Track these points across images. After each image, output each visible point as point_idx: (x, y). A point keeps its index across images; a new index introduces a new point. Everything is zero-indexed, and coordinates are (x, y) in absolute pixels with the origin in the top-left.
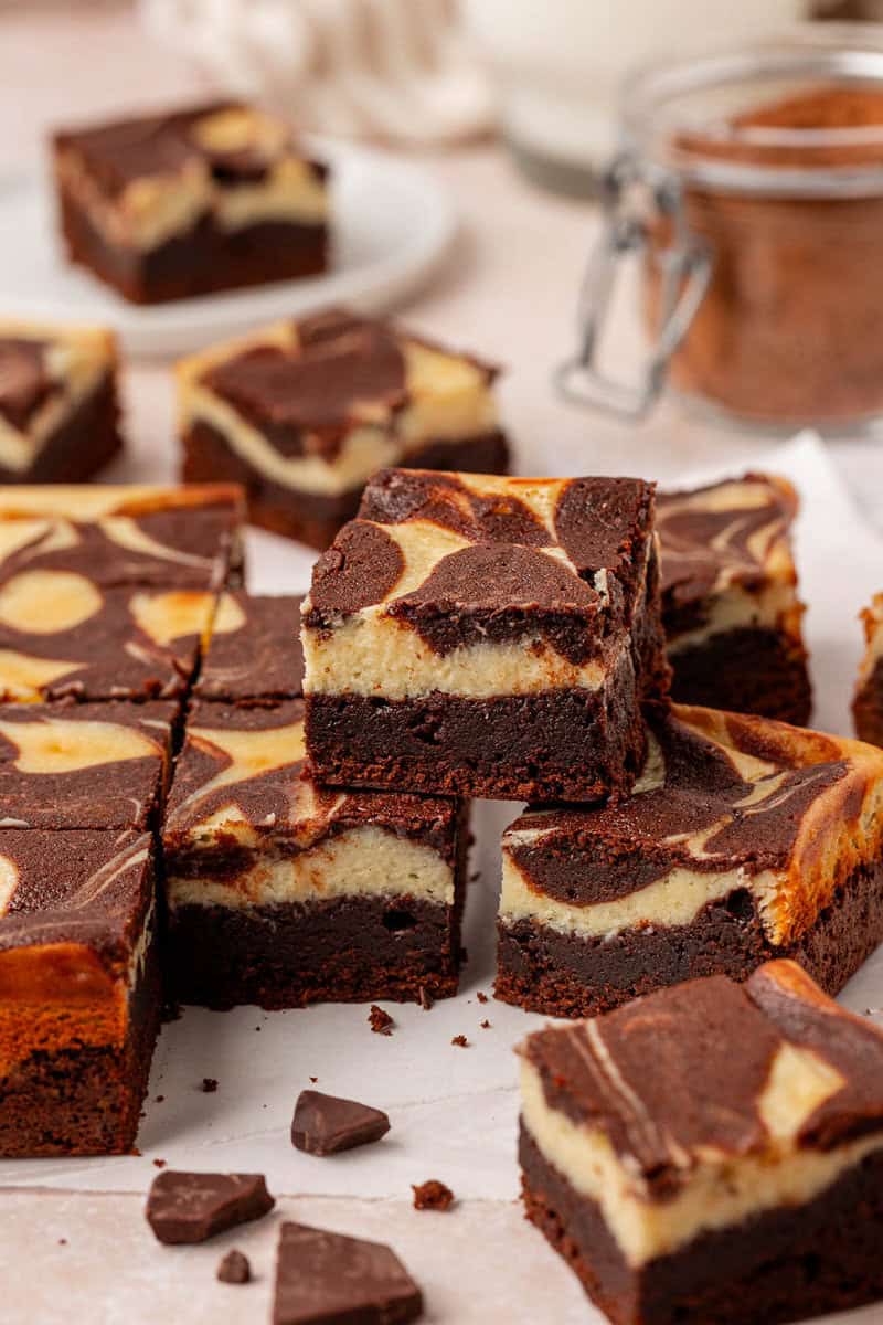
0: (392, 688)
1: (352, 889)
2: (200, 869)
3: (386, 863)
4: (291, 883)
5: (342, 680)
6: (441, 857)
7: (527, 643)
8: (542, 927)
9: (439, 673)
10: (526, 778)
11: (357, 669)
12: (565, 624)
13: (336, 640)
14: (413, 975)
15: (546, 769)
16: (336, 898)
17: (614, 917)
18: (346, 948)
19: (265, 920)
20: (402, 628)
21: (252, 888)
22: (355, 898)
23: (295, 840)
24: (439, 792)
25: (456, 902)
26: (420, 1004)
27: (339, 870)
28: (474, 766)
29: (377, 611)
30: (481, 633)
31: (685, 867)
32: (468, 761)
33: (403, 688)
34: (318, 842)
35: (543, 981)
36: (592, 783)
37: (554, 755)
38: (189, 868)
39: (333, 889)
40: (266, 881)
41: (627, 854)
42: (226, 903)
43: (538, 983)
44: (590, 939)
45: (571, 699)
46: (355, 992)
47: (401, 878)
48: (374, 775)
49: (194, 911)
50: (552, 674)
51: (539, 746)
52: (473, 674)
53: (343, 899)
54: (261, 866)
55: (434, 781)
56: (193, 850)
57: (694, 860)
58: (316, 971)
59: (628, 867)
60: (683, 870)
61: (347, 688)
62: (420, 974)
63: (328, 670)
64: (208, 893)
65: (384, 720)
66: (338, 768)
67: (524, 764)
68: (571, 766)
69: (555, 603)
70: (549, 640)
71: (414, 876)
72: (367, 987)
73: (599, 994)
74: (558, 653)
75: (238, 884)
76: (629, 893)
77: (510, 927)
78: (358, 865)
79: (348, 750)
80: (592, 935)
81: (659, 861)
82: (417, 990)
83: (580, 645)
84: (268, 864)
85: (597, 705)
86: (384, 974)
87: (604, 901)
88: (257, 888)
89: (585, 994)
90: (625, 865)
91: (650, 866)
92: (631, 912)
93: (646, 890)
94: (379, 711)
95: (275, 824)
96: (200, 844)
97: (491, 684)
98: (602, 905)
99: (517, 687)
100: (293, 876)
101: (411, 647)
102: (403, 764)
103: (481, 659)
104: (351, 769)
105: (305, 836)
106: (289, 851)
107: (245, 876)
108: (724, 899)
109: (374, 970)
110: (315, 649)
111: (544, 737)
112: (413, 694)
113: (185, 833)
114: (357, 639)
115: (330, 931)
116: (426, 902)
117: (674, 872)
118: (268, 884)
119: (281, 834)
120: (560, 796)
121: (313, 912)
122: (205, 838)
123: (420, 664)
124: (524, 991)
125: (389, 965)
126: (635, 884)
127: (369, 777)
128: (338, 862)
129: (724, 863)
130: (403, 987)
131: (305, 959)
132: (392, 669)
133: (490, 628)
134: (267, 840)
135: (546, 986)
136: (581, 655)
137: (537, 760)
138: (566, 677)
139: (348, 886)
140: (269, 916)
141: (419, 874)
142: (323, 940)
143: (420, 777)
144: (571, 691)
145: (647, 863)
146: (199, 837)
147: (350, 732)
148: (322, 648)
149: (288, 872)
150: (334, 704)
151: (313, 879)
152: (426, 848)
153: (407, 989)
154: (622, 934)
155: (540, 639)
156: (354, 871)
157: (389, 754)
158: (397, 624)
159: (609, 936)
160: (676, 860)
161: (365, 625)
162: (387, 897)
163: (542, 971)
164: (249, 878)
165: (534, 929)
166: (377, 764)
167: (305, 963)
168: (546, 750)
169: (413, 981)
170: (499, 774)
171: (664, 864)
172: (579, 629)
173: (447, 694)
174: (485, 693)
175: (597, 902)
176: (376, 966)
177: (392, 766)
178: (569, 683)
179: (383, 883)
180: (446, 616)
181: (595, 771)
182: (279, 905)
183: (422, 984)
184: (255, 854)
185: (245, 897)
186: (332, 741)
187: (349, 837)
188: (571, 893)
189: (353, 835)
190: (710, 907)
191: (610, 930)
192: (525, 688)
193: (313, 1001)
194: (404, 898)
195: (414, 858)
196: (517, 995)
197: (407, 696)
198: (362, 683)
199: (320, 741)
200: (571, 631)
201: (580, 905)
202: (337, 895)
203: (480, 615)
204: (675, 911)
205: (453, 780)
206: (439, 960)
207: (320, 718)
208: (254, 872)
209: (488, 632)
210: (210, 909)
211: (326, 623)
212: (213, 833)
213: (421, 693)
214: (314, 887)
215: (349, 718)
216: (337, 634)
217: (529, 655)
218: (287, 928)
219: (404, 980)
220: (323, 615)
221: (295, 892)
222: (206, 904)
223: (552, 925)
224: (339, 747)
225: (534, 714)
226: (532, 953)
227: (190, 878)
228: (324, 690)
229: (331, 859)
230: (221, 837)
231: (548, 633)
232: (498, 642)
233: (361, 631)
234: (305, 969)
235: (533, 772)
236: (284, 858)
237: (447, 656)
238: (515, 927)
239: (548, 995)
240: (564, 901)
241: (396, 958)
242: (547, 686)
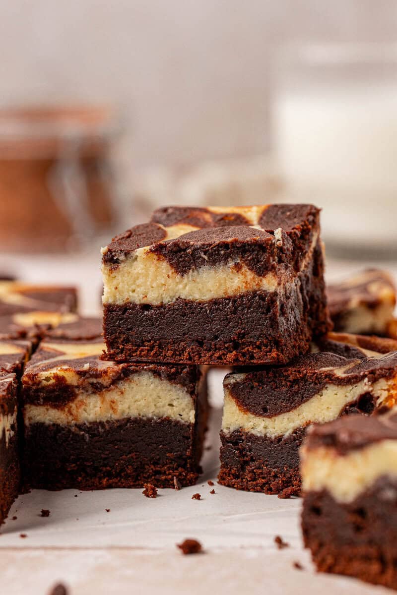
0: (153, 298)
1: (134, 413)
2: (44, 398)
3: (154, 396)
4: (98, 409)
5: (125, 293)
6: (187, 392)
7: (231, 264)
8: (247, 433)
9: (181, 286)
10: (232, 350)
11: (133, 287)
12: (253, 251)
13: (121, 269)
14: (169, 470)
15: (243, 343)
16: (125, 419)
17: (290, 422)
18: (130, 453)
19: (82, 433)
20: (159, 259)
21: (74, 412)
22: (136, 418)
23: (100, 380)
24: (181, 362)
25: (196, 421)
26: (174, 488)
27: (126, 400)
28: (201, 344)
29: (145, 250)
30: (205, 259)
31: (332, 383)
32: (197, 341)
33: (159, 298)
34: (115, 382)
35: (248, 468)
36: (270, 351)
37: (248, 334)
38: (38, 398)
39: (123, 412)
40: (83, 407)
41: (298, 379)
42: (59, 422)
43: (245, 472)
44: (276, 438)
45: (257, 298)
46: (135, 482)
47: (163, 406)
48: (143, 353)
49: (40, 427)
50: (246, 283)
51: (239, 328)
52: (200, 286)
53: (129, 420)
54: (80, 398)
55: (178, 355)
56: (40, 386)
57: (338, 378)
58: (112, 467)
59: (299, 387)
60: (332, 385)
61: (128, 299)
62: (174, 469)
63: (116, 288)
64: (49, 416)
65: (150, 318)
66: (122, 350)
67: (230, 341)
68: (258, 340)
69: (248, 239)
70: (244, 261)
71: (171, 405)
72: (143, 478)
73: (281, 473)
74: (249, 269)
75: (66, 410)
76: (299, 405)
77: (228, 436)
78: (138, 397)
79: (128, 338)
80: (277, 435)
81: (317, 381)
82: (173, 480)
83: (263, 263)
84: (84, 397)
85: (273, 301)
86: (152, 469)
87: (285, 412)
88: (77, 412)
89: (272, 474)
90: (297, 387)
91: (312, 386)
92: (301, 417)
93: (309, 402)
94: (146, 313)
95: (89, 369)
96: (44, 382)
97: (211, 291)
98: (283, 415)
99: (225, 293)
100: (99, 404)
101: (164, 271)
102: (160, 346)
103: (204, 275)
104: (130, 350)
105: (106, 378)
106: (97, 388)
107: (71, 404)
108: (356, 401)
109: (147, 467)
110: (109, 276)
111: (242, 323)
112: (166, 301)
113: (36, 375)
114: (133, 268)
115: (120, 441)
116: (179, 422)
117: (326, 388)
118: (85, 410)
119: (92, 376)
120: (252, 361)
121: (110, 428)
122: (47, 379)
123: (170, 281)
124: (236, 477)
125: (156, 463)
126: (303, 398)
127: (140, 354)
128: (126, 395)
129: (356, 377)
130: (164, 477)
131: (105, 459)
132: (153, 285)
133: (210, 256)
134: (84, 380)
135: (250, 472)
136: (262, 270)
137: (238, 337)
138: (255, 284)
139: (131, 411)
140: (84, 430)
141: (175, 403)
142: (116, 447)
143: (170, 353)
144: (258, 293)
145: (310, 384)
146: (44, 378)
147: (129, 327)
148: (113, 275)
149: (96, 402)
150: (120, 310)
151: (111, 406)
152: (179, 386)
153: (166, 479)
154: (295, 432)
155: (239, 261)
156: (136, 401)
157: (152, 340)
158: (156, 257)
159: (287, 435)
160: (327, 379)
161: (138, 259)
162: (155, 418)
163: (246, 463)
164: (73, 405)
165: (242, 435)
166: (145, 346)
167: (106, 462)
168: (243, 331)
169: (169, 474)
170: (216, 349)
171: (320, 383)
172: (261, 252)
173: (185, 300)
174: (207, 297)
175: (280, 413)
176: (148, 465)
177: (154, 346)
178: (256, 288)
179: (152, 409)
180: (185, 250)
181: (272, 344)
182: (90, 423)
183: (175, 476)
184: (76, 390)
185: (70, 418)
186: (119, 333)
187: (133, 379)
188: (265, 410)
189: (135, 378)
190: (348, 407)
191: (288, 430)
192: (231, 293)
193: (110, 486)
194: (165, 418)
195: (171, 393)
196: (232, 479)
197: (162, 302)
198: (136, 295)
199: (112, 334)
200: (257, 255)
201: (270, 417)
202: (126, 417)
203: (203, 248)
204: (327, 413)
205: (189, 353)
206: (185, 460)
207: (112, 319)
208: (76, 401)
209: (209, 258)
210: (49, 426)
211: (115, 258)
212: (52, 375)
213: (170, 300)
214: (111, 412)
215: (129, 318)
216: (122, 266)
217: (232, 271)
218: (96, 438)
219: (164, 473)
220: (113, 254)
221: (100, 415)
222: (47, 422)
223: (253, 432)
224: (123, 337)
225: (236, 309)
226: (241, 451)
227: (38, 405)
228: (114, 301)
229: (122, 393)
230: (56, 377)
231: (243, 257)
232: (214, 264)
233: (135, 263)
234: (105, 465)
235: (236, 346)
236: (94, 393)
237: (185, 275)
238: (231, 435)
239: (250, 477)
240: (261, 415)
241: (159, 459)
242: (243, 290)
